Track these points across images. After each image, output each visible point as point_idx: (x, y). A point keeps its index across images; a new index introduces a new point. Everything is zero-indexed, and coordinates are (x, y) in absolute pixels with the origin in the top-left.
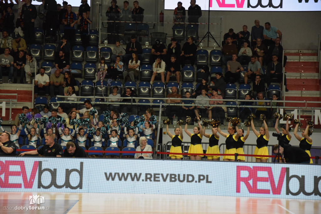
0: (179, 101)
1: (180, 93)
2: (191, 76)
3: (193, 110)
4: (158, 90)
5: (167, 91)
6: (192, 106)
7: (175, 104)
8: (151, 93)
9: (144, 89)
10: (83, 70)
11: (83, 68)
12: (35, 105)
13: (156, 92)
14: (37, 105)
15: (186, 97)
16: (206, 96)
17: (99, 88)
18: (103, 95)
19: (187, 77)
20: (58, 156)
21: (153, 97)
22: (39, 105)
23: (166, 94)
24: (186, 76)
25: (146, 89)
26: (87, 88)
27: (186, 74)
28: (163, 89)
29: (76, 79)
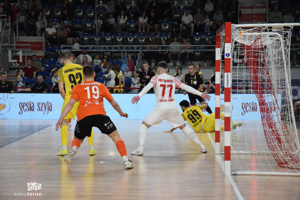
0: (156, 48)
1: (158, 41)
2: (167, 27)
3: (167, 54)
4: (142, 39)
5: (149, 39)
6: (166, 51)
7: (153, 50)
8: (136, 41)
9: (131, 39)
10: (83, 25)
11: (83, 23)
12: (45, 53)
13: (140, 41)
14: (47, 53)
15: (162, 44)
16: (177, 42)
17: (95, 38)
18: (97, 44)
19: (164, 29)
20: (44, 92)
21: (137, 45)
22: (49, 53)
23: (147, 42)
24: (163, 27)
25: (132, 39)
26: (86, 39)
27: (164, 26)
28: (145, 38)
29: (77, 32)
